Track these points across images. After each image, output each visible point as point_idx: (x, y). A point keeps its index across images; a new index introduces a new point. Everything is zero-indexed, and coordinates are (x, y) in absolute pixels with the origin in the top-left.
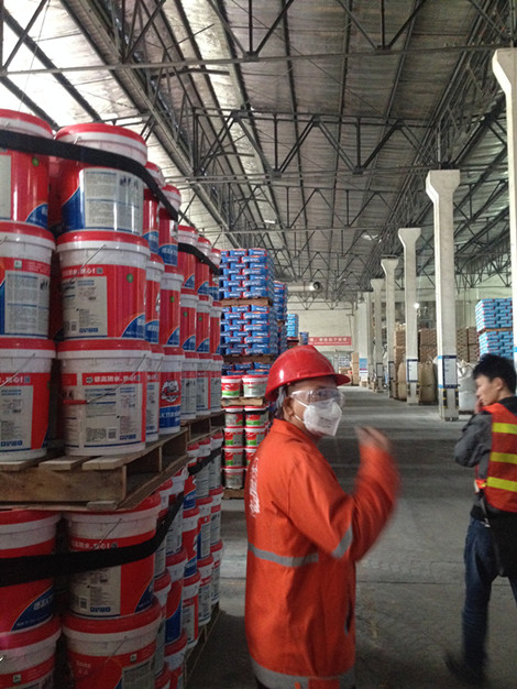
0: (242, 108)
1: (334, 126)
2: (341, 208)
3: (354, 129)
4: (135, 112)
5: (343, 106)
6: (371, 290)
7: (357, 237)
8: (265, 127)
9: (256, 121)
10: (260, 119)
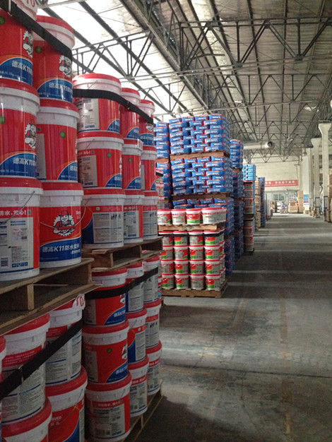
0: (214, 19)
1: (281, 27)
2: (288, 88)
3: (296, 28)
4: (140, 29)
5: (287, 11)
6: (312, 147)
7: (301, 109)
8: (230, 32)
9: (224, 28)
10: (226, 26)
